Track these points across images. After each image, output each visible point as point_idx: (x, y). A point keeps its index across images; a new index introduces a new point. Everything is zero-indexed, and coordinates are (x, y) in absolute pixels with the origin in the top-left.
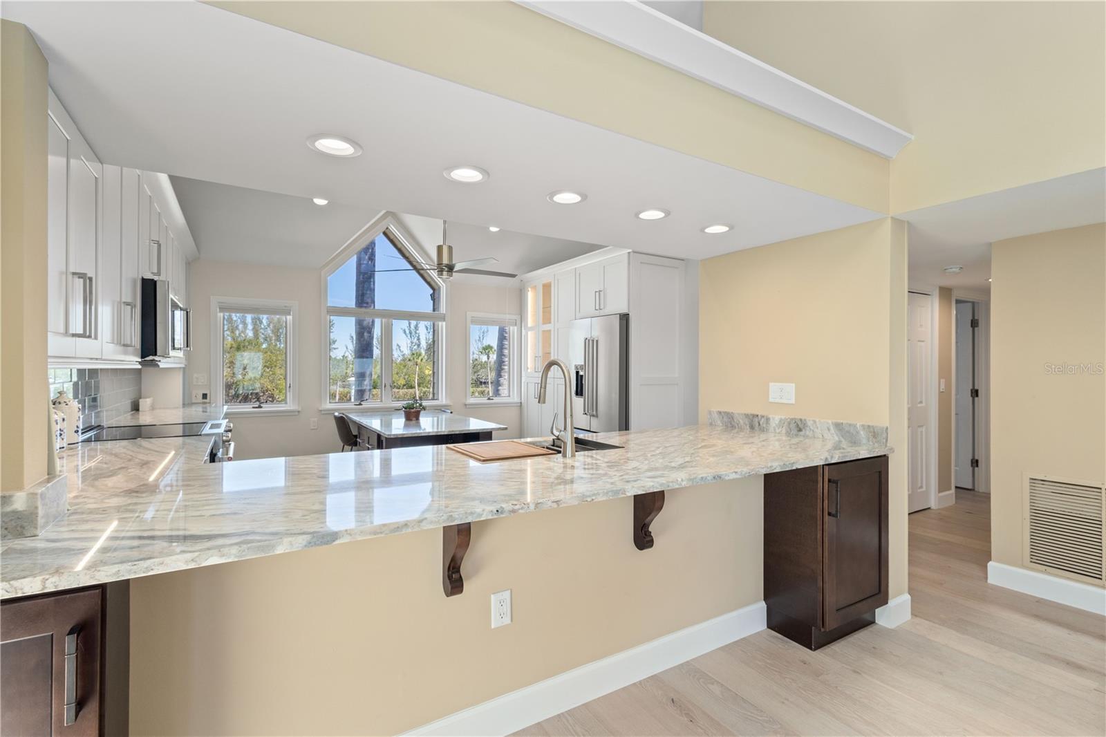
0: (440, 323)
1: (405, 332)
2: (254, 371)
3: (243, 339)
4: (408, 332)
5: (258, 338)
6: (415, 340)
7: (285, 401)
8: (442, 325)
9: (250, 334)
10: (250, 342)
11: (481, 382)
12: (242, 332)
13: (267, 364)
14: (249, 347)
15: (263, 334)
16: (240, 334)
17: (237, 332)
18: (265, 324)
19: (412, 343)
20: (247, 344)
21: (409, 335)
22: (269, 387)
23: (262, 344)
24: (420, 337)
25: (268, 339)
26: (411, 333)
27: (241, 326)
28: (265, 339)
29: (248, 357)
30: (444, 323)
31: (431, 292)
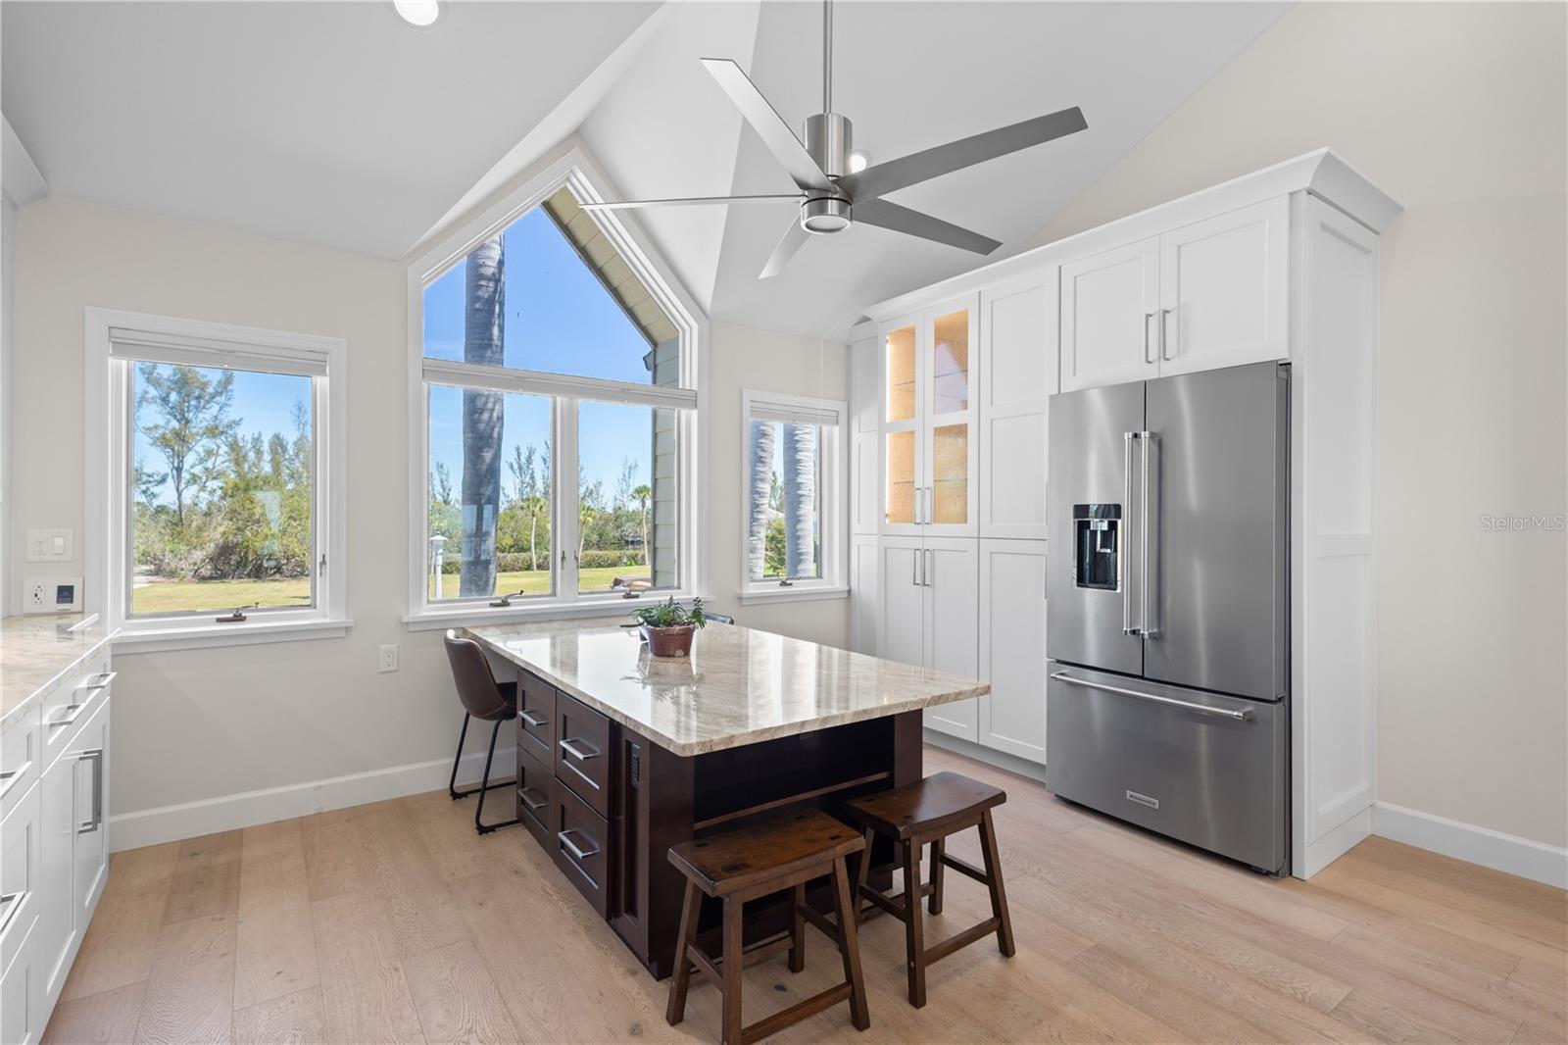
0: (684, 412)
1: (512, 467)
3: (255, 475)
4: (516, 466)
5: (279, 475)
6: (527, 479)
8: (689, 418)
9: (267, 468)
10: (266, 481)
11: (627, 542)
12: (254, 464)
13: (294, 515)
14: (264, 488)
15: (288, 468)
16: (249, 468)
17: (246, 466)
18: (291, 453)
19: (523, 483)
20: (261, 483)
21: (518, 472)
22: (297, 550)
24: (535, 475)
25: (296, 476)
26: (520, 468)
27: (252, 455)
28: (292, 476)
30: (694, 413)
31: (648, 348)
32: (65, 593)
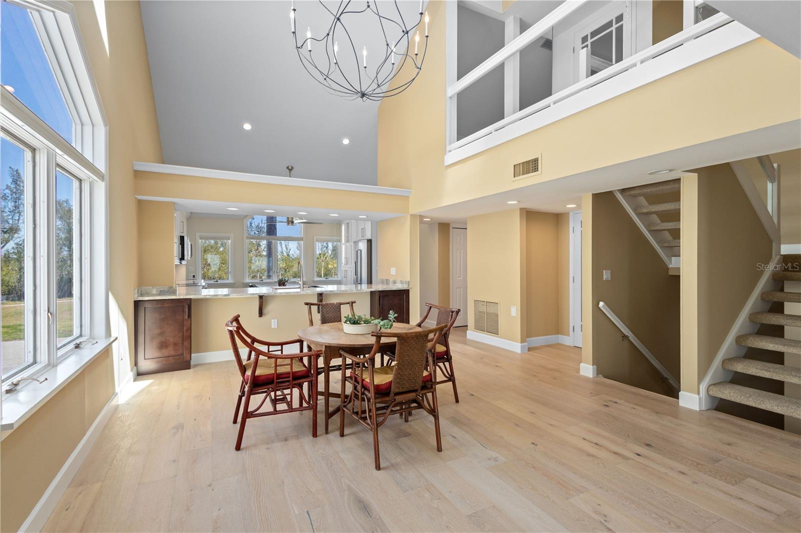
2: (215, 266)
3: (207, 245)
7: (228, 279)
10: (212, 247)
13: (223, 262)
20: (210, 248)
23: (220, 248)
25: (224, 244)
29: (210, 257)
32: (194, 276)
